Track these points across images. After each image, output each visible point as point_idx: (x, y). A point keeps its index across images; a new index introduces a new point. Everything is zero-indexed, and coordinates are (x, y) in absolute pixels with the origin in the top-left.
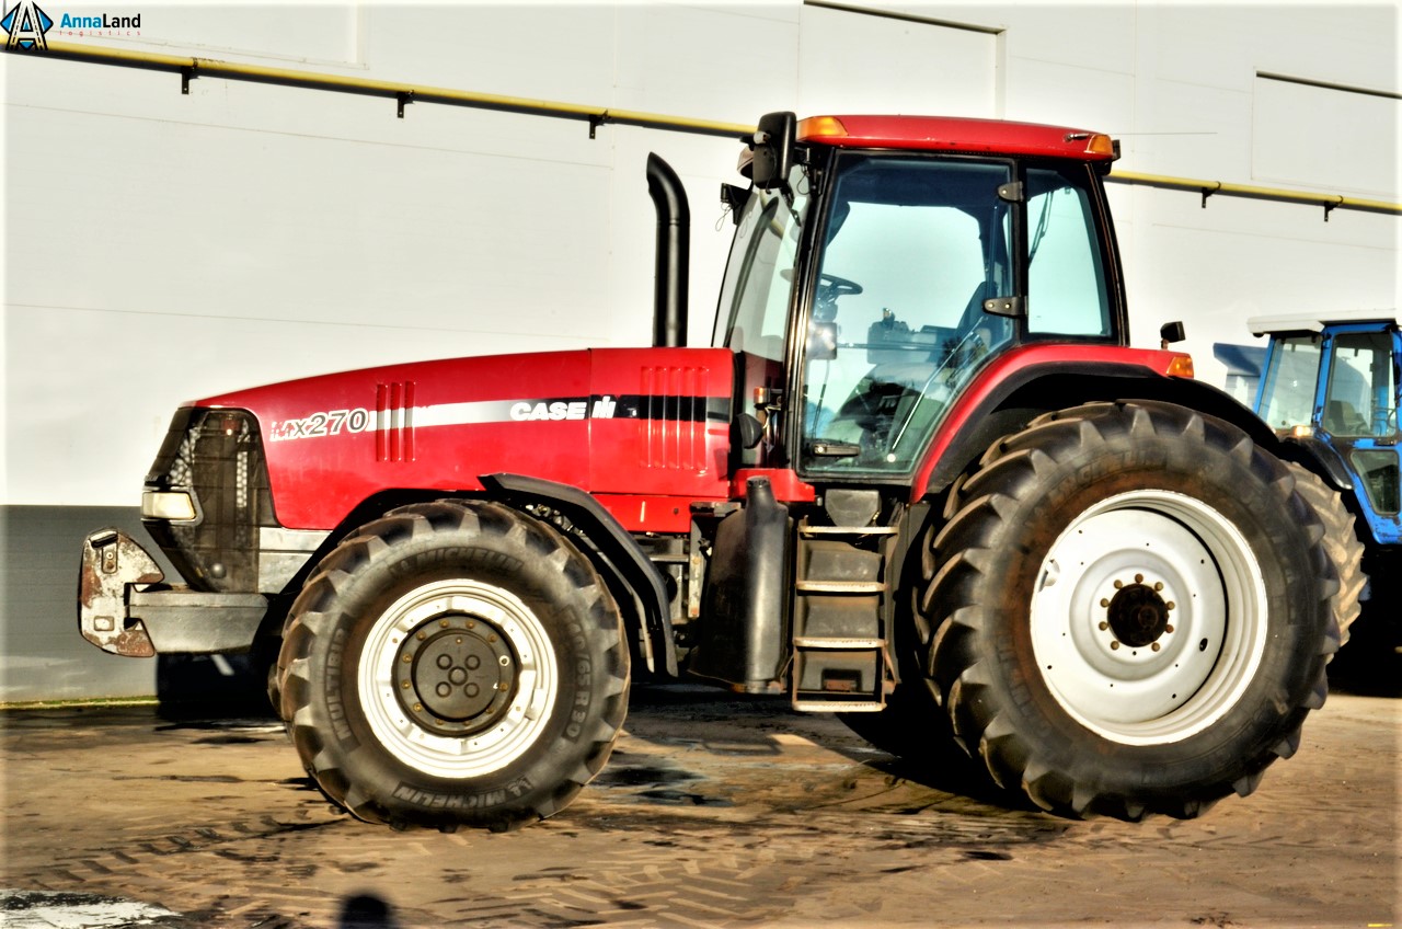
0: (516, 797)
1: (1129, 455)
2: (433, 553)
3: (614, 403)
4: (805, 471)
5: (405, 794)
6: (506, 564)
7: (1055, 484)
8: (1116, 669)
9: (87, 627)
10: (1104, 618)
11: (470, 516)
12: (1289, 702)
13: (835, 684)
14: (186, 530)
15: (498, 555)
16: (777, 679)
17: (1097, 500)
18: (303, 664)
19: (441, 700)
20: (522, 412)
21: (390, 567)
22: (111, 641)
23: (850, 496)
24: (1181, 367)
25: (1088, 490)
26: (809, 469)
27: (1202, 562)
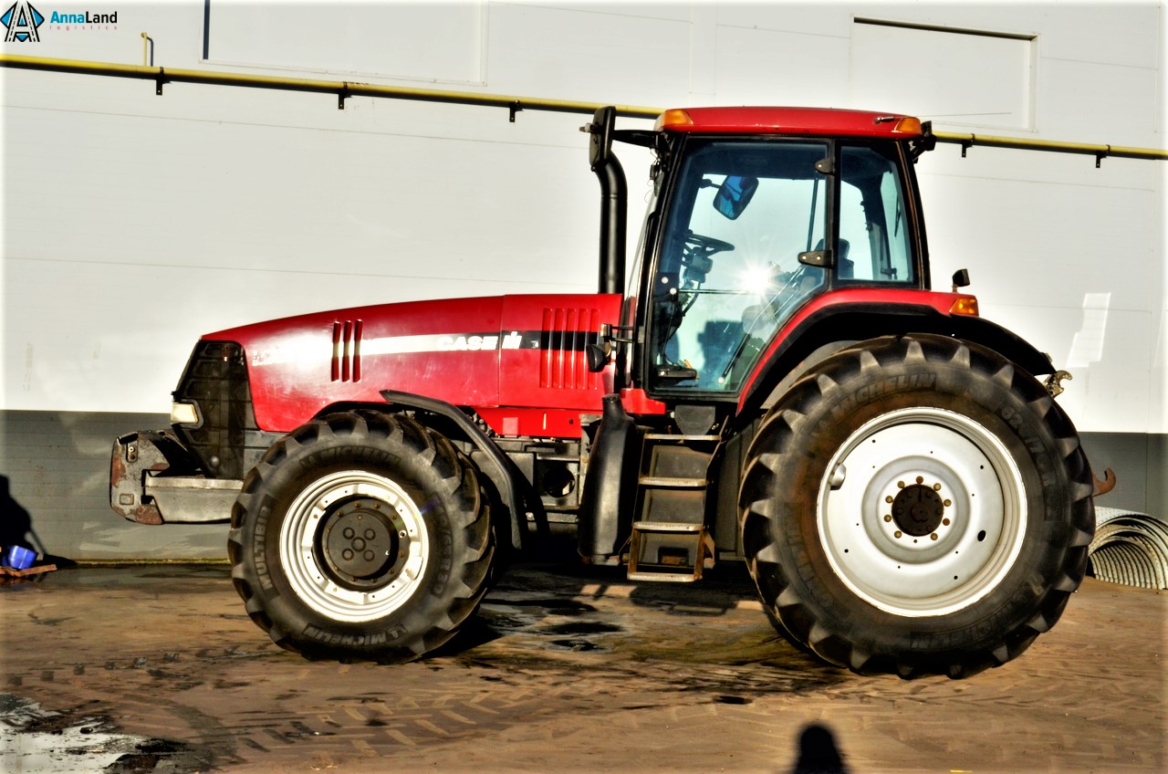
0: (394, 639)
1: (902, 379)
2: (333, 451)
3: (521, 337)
4: (654, 391)
5: (311, 632)
6: (388, 460)
7: (837, 402)
8: (900, 553)
9: (116, 502)
10: (889, 512)
11: (361, 421)
12: (1044, 585)
13: (669, 560)
14: (193, 431)
15: (381, 452)
16: (614, 554)
17: (875, 415)
18: (237, 532)
19: (345, 562)
20: (446, 344)
21: (301, 460)
22: (132, 511)
23: (693, 411)
24: (965, 306)
25: (866, 407)
26: (657, 389)
27: (982, 467)
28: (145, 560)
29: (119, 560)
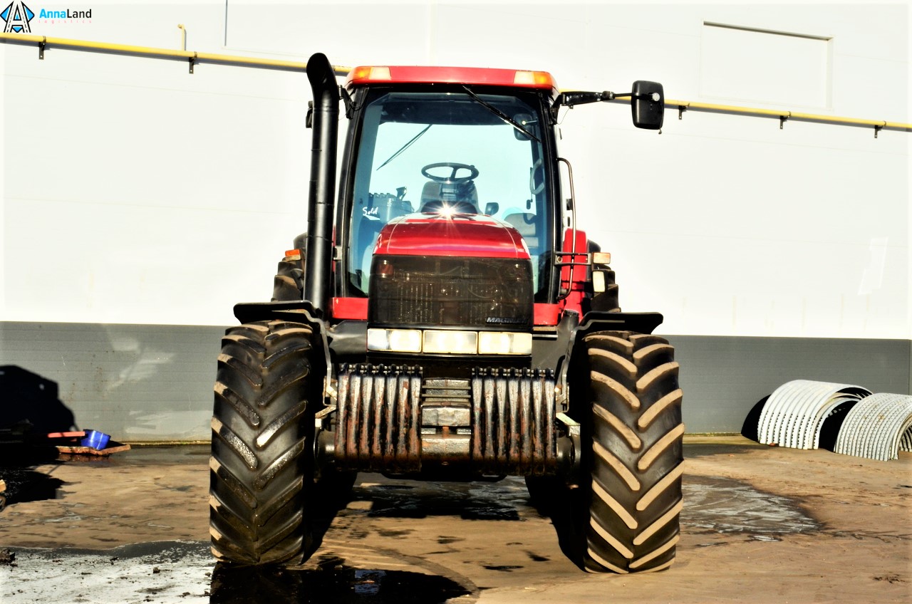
28: (179, 441)
29: (160, 442)
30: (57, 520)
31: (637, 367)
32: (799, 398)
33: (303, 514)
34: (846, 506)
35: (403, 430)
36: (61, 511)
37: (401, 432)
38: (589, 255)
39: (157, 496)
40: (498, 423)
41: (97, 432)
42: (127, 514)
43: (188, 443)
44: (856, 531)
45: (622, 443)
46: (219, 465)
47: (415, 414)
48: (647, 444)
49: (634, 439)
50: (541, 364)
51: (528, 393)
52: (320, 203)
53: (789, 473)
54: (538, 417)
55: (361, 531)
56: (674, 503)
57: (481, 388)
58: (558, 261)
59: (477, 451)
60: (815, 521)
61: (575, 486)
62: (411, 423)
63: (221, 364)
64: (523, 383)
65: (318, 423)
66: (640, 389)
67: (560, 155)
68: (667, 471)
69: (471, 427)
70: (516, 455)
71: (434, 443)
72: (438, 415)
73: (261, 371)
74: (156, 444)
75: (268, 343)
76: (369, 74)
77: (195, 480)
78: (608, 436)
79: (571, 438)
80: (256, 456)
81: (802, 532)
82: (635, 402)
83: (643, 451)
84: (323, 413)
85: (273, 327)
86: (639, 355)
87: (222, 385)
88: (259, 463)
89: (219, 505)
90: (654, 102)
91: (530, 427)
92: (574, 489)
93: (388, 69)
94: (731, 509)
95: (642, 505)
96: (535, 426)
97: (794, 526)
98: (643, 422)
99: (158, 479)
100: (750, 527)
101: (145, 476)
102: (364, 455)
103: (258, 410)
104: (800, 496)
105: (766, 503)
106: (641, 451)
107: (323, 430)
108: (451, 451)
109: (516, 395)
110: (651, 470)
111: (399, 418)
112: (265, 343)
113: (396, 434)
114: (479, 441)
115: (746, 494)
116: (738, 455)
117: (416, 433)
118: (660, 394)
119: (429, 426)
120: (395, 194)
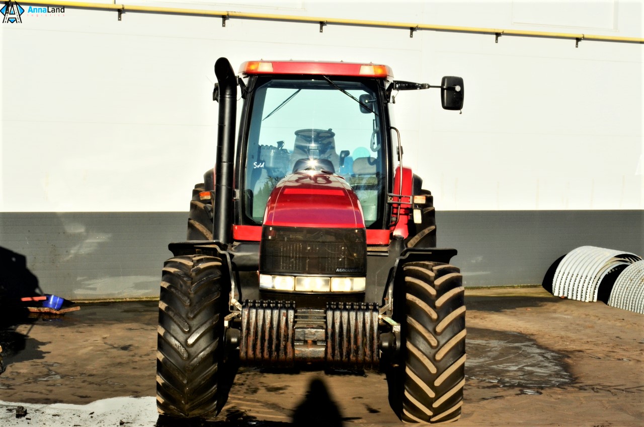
28: (113, 299)
29: (99, 300)
30: (45, 379)
31: (437, 291)
32: (584, 261)
33: (217, 387)
34: (598, 361)
35: (283, 343)
36: (45, 370)
37: (281, 345)
38: (411, 197)
39: (108, 356)
40: (343, 338)
41: (55, 296)
42: (91, 372)
43: (120, 300)
44: (596, 385)
45: (425, 342)
46: (163, 357)
47: (290, 332)
48: (442, 342)
49: (433, 340)
50: (377, 273)
51: (362, 320)
52: (224, 162)
53: (566, 328)
54: (368, 335)
55: (253, 387)
56: (459, 381)
57: (332, 316)
58: (390, 200)
59: (329, 356)
60: (570, 376)
61: (396, 365)
62: (288, 339)
63: (162, 289)
64: (358, 313)
65: (226, 324)
66: (438, 307)
67: (392, 125)
68: (455, 360)
69: (326, 341)
70: (354, 358)
71: (303, 351)
72: (305, 334)
73: (190, 294)
74: (97, 301)
75: (194, 274)
76: (257, 68)
77: (132, 339)
78: (417, 338)
79: (394, 334)
80: (187, 351)
81: (558, 387)
82: (434, 316)
83: (439, 347)
84: (229, 317)
85: (195, 262)
86: (438, 282)
87: (164, 303)
88: (189, 355)
89: (163, 382)
90: (456, 91)
91: (363, 341)
92: (396, 367)
93: (271, 64)
94: (514, 364)
95: (438, 383)
96: (366, 341)
97: (554, 380)
98: (439, 328)
99: (105, 338)
100: (523, 381)
101: (95, 335)
102: (258, 358)
103: (188, 321)
104: (567, 351)
105: (541, 358)
106: (438, 348)
107: (229, 328)
108: (313, 356)
109: (354, 321)
110: (444, 360)
111: (280, 336)
112: (191, 274)
113: (278, 345)
114: (331, 350)
115: (529, 350)
116: (534, 308)
117: (291, 345)
118: (451, 309)
119: (299, 340)
120: (276, 145)
